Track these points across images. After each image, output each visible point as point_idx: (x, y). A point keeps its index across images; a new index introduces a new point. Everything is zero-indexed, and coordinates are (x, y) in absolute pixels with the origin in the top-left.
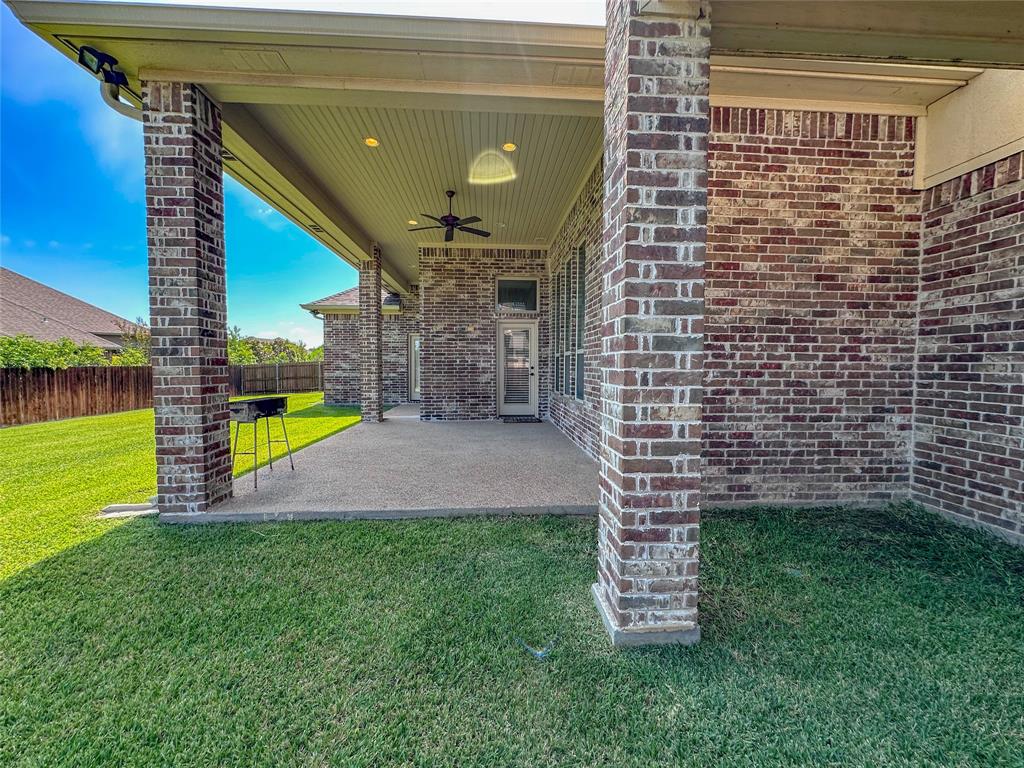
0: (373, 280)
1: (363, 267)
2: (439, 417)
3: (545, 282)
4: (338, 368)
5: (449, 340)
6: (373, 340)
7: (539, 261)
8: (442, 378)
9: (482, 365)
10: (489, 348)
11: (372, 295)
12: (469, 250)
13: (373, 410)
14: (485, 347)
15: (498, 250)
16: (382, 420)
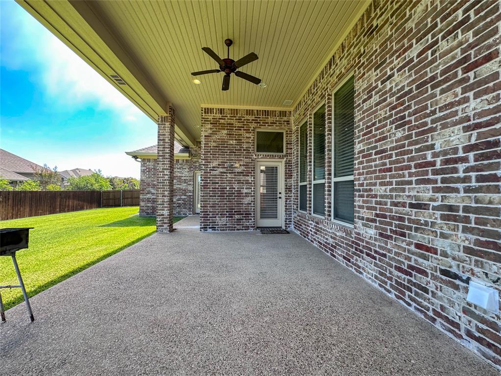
0: (168, 130)
1: (161, 121)
2: (213, 228)
3: (289, 133)
4: (149, 193)
5: (221, 173)
6: (167, 172)
7: (285, 119)
8: (217, 200)
9: (245, 191)
10: (250, 179)
11: (167, 140)
12: (237, 110)
13: (165, 223)
14: (247, 178)
15: (257, 110)
16: (172, 230)
